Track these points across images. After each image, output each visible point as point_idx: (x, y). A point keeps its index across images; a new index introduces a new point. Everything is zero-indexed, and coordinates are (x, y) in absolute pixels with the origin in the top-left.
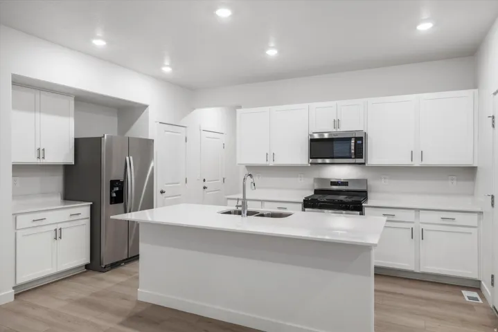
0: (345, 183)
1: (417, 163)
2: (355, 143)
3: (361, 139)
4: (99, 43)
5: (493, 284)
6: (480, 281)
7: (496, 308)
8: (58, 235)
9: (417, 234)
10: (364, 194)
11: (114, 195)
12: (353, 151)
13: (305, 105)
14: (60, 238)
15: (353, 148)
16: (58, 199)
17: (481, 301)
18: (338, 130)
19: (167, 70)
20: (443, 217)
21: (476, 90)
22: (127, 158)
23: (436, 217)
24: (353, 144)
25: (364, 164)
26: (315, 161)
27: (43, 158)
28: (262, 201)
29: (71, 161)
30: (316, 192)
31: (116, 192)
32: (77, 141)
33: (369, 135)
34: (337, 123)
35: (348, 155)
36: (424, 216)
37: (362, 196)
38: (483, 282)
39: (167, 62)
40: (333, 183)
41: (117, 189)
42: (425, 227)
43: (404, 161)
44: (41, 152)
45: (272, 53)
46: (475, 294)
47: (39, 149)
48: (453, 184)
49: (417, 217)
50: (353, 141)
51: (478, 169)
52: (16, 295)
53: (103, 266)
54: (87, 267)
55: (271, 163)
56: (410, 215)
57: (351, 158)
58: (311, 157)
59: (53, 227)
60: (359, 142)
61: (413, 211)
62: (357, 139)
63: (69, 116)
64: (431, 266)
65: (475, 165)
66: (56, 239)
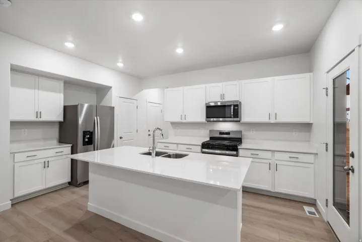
0: (228, 133)
1: (273, 121)
2: (234, 108)
3: (237, 106)
4: (70, 45)
5: (327, 206)
6: (315, 200)
7: (330, 223)
8: (46, 165)
9: (273, 167)
10: (239, 140)
11: (87, 140)
12: (232, 113)
13: (204, 86)
14: (48, 167)
15: (232, 111)
16: (55, 142)
17: (317, 216)
18: (224, 100)
19: (120, 65)
20: (290, 156)
21: (311, 74)
22: (96, 118)
23: (286, 156)
24: (232, 109)
25: (239, 121)
26: (208, 119)
27: (40, 117)
28: (177, 144)
29: (61, 119)
30: (211, 138)
31: (88, 138)
32: (65, 107)
33: (242, 103)
34: (222, 96)
35: (229, 116)
36: (278, 156)
37: (238, 141)
38: (317, 201)
39: (120, 60)
40: (221, 133)
41: (88, 136)
42: (278, 162)
43: (265, 119)
44: (38, 114)
45: (180, 51)
46: (313, 210)
47: (37, 112)
48: (295, 135)
49: (273, 156)
50: (232, 107)
51: (314, 125)
52: (12, 205)
53: (78, 183)
54: (69, 183)
55: (184, 121)
56: (268, 155)
57: (231, 117)
58: (207, 117)
59: (43, 161)
60: (236, 108)
61: (271, 152)
62: (235, 106)
63: (60, 92)
64: (283, 188)
65: (311, 122)
66: (45, 167)
